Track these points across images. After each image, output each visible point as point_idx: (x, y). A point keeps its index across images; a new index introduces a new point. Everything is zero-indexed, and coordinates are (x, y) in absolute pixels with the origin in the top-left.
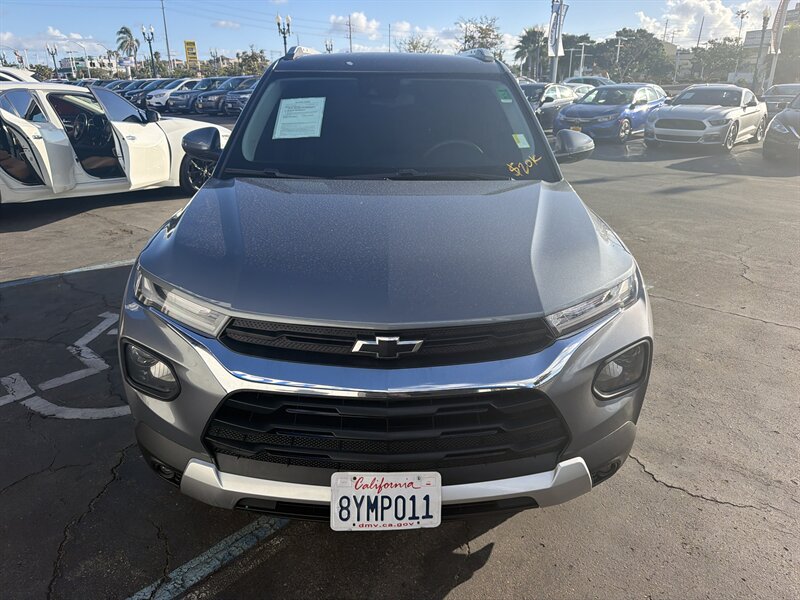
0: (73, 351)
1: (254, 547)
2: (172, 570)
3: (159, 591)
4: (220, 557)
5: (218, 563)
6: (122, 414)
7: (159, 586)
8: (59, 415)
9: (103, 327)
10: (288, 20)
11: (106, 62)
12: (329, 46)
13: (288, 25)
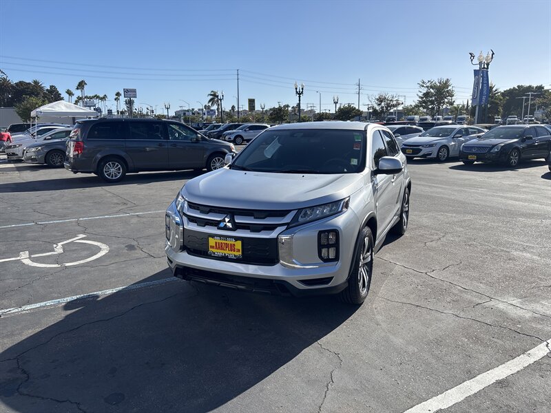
0: (54, 246)
2: (23, 306)
5: (40, 306)
8: (30, 265)
9: (75, 239)
10: (302, 86)
11: (201, 112)
12: (336, 100)
13: (302, 89)
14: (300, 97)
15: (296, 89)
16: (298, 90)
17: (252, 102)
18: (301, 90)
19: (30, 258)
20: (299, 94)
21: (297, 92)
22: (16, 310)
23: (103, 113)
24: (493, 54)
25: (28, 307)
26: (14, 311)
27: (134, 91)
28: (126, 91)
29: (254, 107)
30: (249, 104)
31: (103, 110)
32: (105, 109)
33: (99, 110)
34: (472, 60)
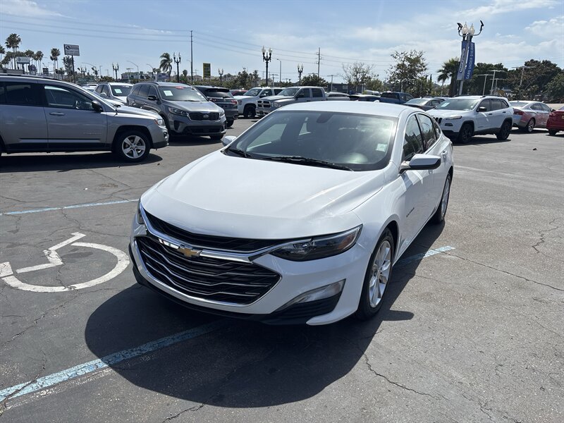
0: (46, 252)
1: (93, 372)
2: (39, 378)
3: (27, 387)
4: (70, 375)
5: (67, 377)
6: (56, 291)
7: (29, 384)
8: (20, 288)
9: (71, 240)
10: (270, 51)
11: (151, 76)
12: (300, 69)
13: (270, 54)
14: (267, 63)
15: (264, 54)
16: (265, 56)
17: (207, 67)
18: (269, 56)
19: (15, 274)
20: (267, 59)
21: (264, 57)
22: (29, 390)
23: (38, 72)
24: (483, 25)
25: (49, 381)
26: (25, 392)
27: (77, 48)
28: (67, 47)
29: (209, 72)
30: (204, 69)
31: (38, 68)
32: (40, 67)
33: (32, 68)
34: (459, 31)
